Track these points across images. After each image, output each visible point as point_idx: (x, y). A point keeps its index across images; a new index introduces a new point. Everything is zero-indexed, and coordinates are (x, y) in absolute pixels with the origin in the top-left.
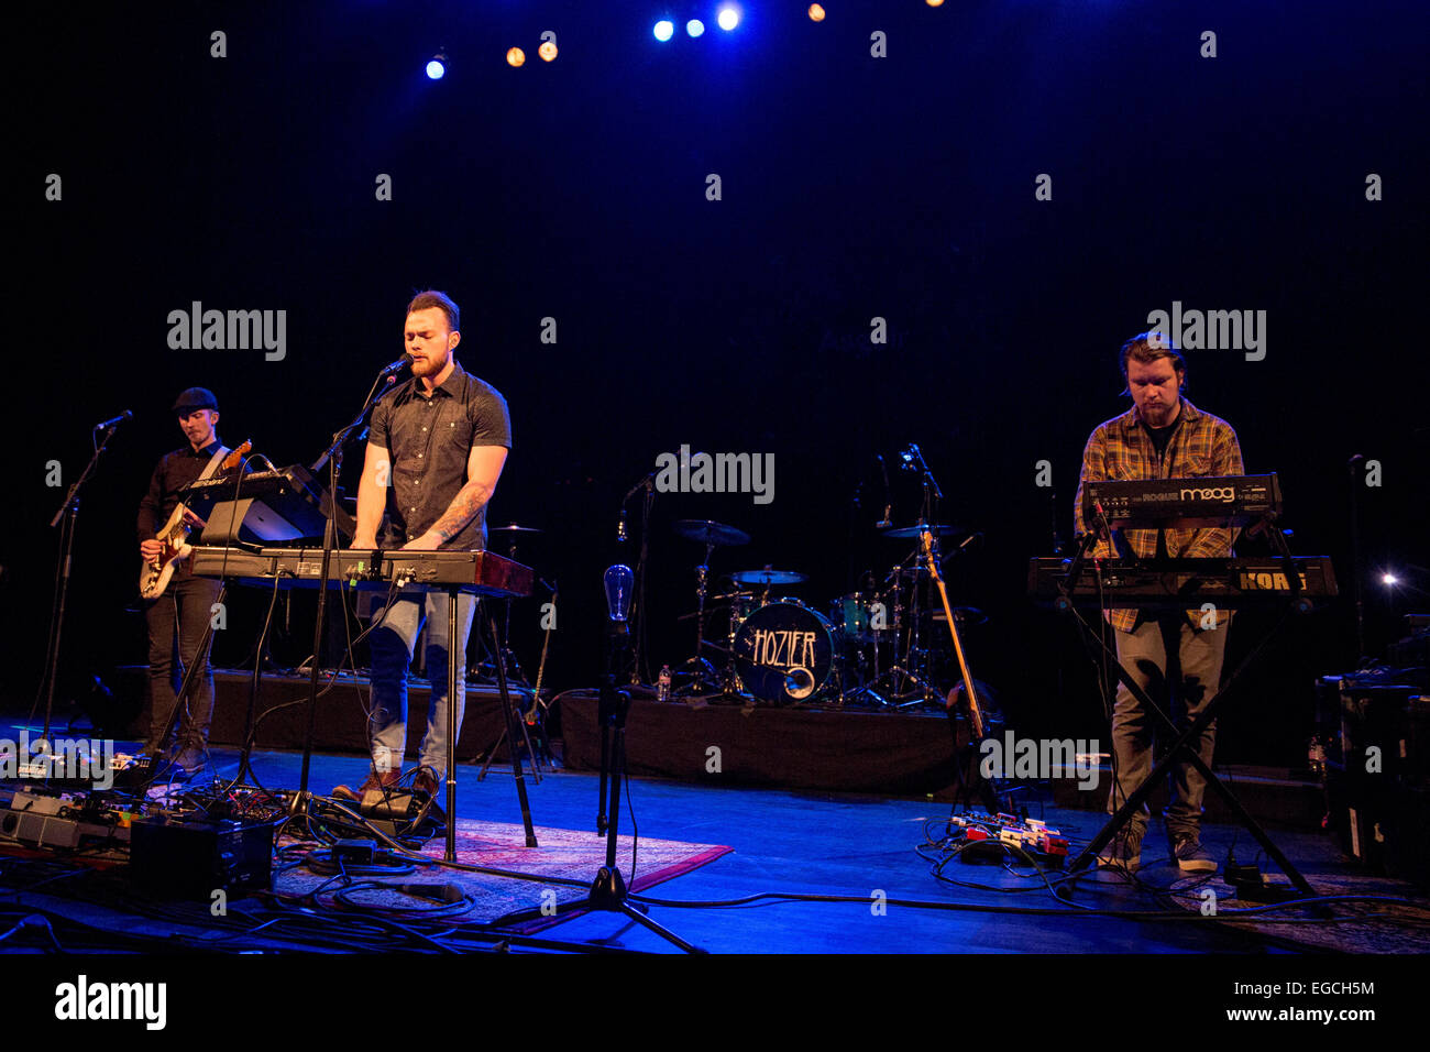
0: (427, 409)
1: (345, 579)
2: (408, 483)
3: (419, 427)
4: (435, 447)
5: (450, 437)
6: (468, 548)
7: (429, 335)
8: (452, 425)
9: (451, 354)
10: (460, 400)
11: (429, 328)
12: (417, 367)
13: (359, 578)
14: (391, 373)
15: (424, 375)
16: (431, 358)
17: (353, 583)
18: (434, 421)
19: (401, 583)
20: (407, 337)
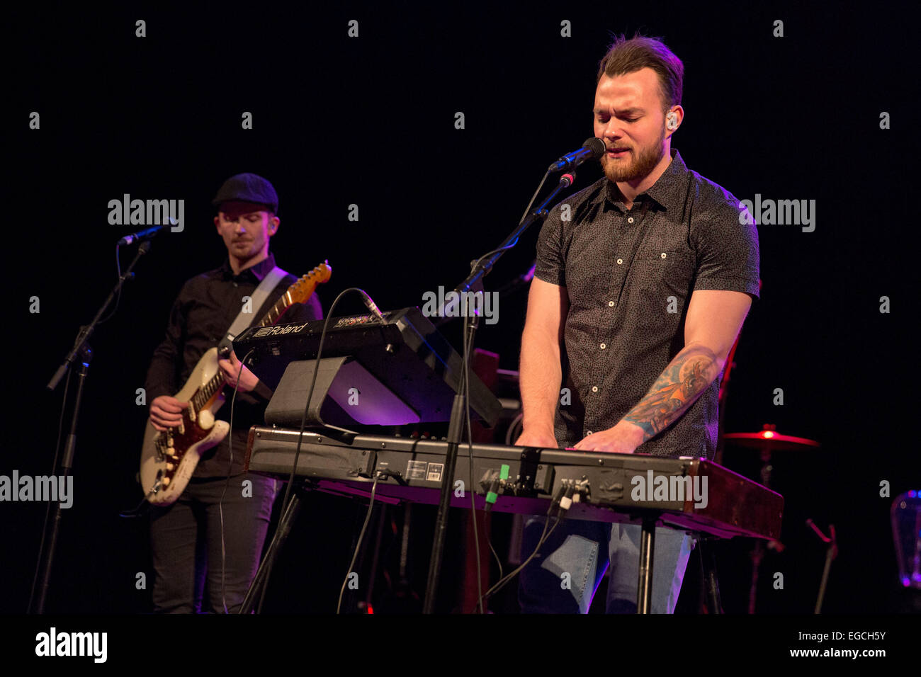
0: (624, 228)
1: (480, 490)
3: (611, 256)
4: (635, 290)
5: (659, 275)
6: (675, 455)
7: (634, 116)
8: (664, 256)
9: (668, 142)
10: (678, 216)
11: (635, 105)
12: (613, 165)
13: (501, 491)
14: (567, 169)
15: (624, 179)
16: (638, 149)
17: (491, 497)
18: (635, 249)
19: (565, 503)
20: (597, 118)
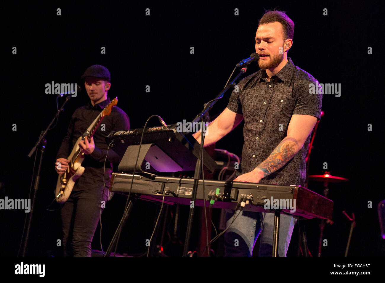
0: (267, 89)
1: (207, 199)
2: (252, 138)
3: (261, 101)
4: (270, 115)
5: (280, 109)
6: (288, 184)
7: (271, 40)
8: (282, 101)
9: (286, 54)
10: (289, 84)
11: (271, 36)
12: (263, 62)
13: (216, 199)
14: (243, 66)
15: (267, 68)
16: (272, 56)
17: (212, 202)
18: (271, 98)
19: (243, 204)
20: (257, 41)
